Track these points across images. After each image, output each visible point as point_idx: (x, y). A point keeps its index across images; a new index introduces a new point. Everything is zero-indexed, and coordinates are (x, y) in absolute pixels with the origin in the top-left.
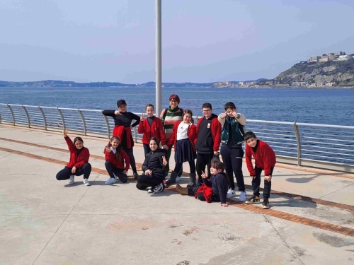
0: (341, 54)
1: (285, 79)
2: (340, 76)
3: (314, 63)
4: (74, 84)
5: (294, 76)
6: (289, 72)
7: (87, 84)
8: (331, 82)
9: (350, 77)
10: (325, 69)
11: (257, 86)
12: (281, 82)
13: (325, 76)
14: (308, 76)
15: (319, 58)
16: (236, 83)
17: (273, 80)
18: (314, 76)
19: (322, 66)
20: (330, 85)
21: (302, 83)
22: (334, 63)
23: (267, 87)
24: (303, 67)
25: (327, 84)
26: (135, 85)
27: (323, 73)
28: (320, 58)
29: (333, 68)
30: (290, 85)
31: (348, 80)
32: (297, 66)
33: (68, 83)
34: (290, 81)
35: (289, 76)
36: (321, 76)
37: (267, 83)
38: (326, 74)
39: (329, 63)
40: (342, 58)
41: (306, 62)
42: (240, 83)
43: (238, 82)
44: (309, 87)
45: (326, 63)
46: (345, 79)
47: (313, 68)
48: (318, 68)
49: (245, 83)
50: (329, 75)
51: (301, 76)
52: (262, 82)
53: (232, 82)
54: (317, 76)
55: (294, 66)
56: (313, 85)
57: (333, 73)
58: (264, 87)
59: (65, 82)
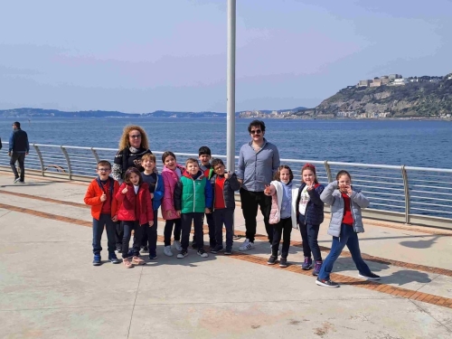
0: (397, 77)
1: (329, 108)
2: (396, 105)
3: (364, 88)
4: (58, 114)
5: (340, 104)
6: (334, 99)
7: (76, 113)
8: (385, 111)
9: (408, 106)
10: (378, 96)
11: (295, 117)
12: (324, 112)
13: (377, 104)
14: (356, 104)
15: (370, 82)
16: (268, 112)
17: (314, 109)
18: (364, 104)
19: (374, 92)
20: (383, 115)
21: (350, 113)
22: (388, 87)
23: (307, 117)
24: (351, 93)
25: (380, 115)
26: (139, 115)
27: (374, 101)
28: (372, 81)
29: (386, 95)
30: (335, 115)
31: (406, 110)
32: (343, 92)
33: (50, 112)
34: (335, 111)
35: (334, 104)
36: (372, 105)
37: (306, 112)
38: (379, 102)
39: (382, 89)
40: (398, 82)
41: (354, 87)
42: (273, 113)
43: (271, 112)
44: (358, 118)
45: (378, 88)
46: (402, 108)
47: (363, 94)
48: (369, 94)
49: (279, 112)
50: (383, 103)
51: (348, 105)
52: (301, 111)
53: (263, 112)
54: (368, 104)
55: (340, 92)
56: (363, 116)
57: (387, 100)
58: (304, 118)
59: (46, 111)
